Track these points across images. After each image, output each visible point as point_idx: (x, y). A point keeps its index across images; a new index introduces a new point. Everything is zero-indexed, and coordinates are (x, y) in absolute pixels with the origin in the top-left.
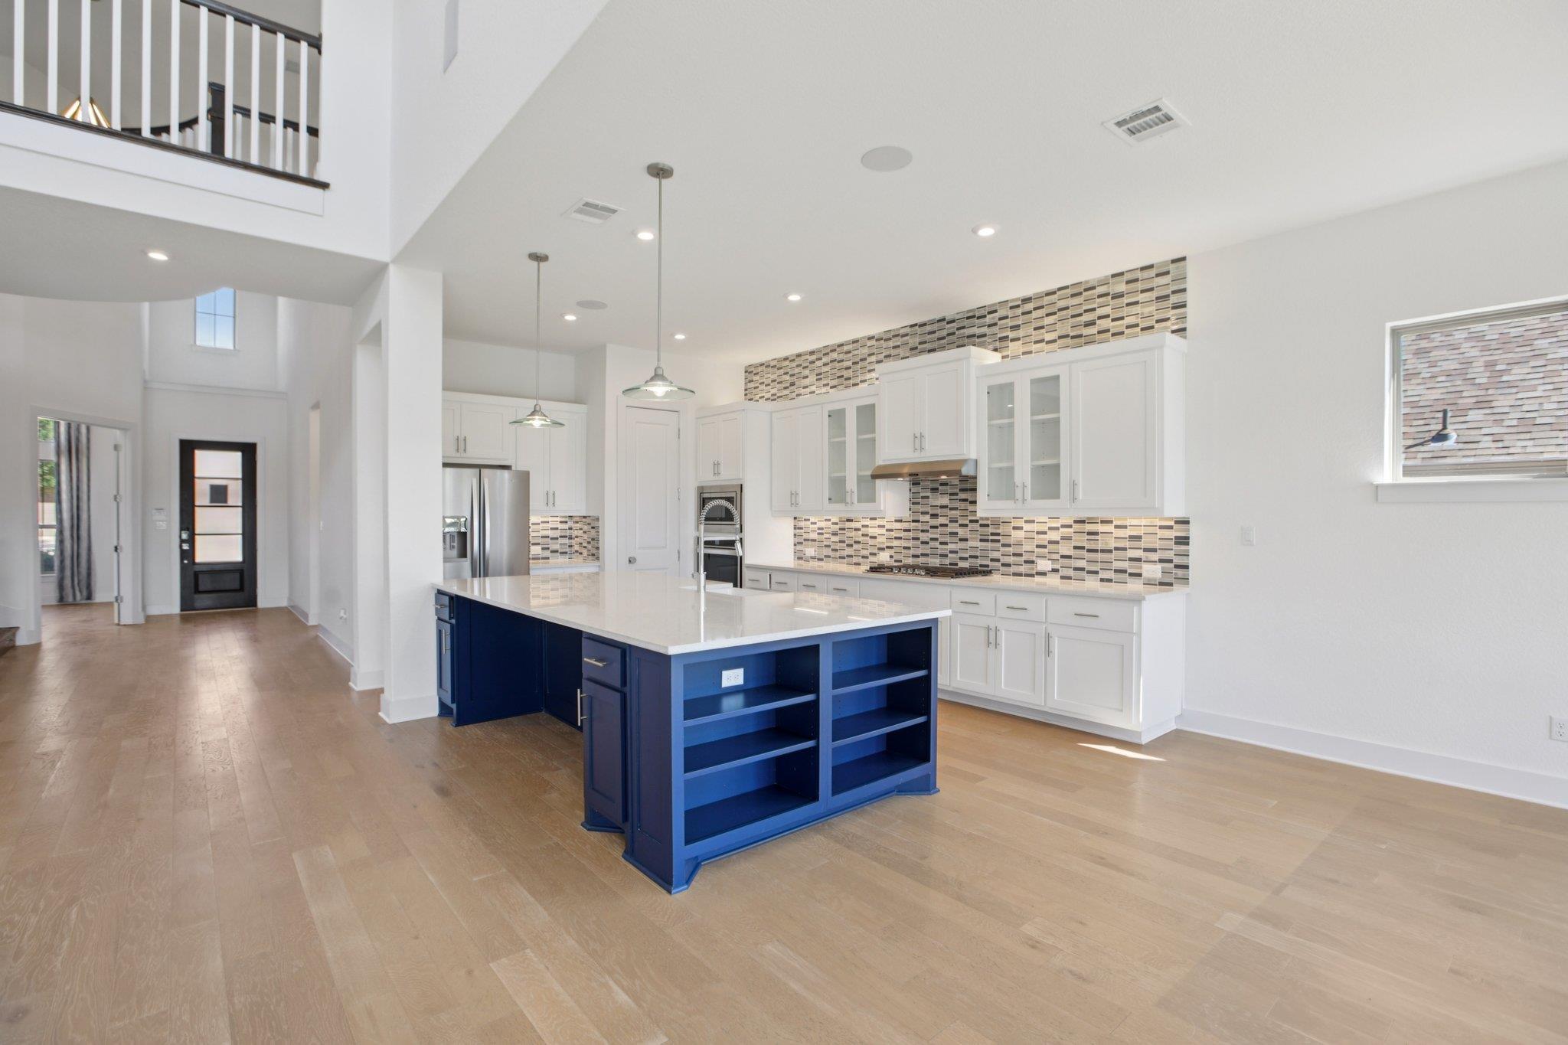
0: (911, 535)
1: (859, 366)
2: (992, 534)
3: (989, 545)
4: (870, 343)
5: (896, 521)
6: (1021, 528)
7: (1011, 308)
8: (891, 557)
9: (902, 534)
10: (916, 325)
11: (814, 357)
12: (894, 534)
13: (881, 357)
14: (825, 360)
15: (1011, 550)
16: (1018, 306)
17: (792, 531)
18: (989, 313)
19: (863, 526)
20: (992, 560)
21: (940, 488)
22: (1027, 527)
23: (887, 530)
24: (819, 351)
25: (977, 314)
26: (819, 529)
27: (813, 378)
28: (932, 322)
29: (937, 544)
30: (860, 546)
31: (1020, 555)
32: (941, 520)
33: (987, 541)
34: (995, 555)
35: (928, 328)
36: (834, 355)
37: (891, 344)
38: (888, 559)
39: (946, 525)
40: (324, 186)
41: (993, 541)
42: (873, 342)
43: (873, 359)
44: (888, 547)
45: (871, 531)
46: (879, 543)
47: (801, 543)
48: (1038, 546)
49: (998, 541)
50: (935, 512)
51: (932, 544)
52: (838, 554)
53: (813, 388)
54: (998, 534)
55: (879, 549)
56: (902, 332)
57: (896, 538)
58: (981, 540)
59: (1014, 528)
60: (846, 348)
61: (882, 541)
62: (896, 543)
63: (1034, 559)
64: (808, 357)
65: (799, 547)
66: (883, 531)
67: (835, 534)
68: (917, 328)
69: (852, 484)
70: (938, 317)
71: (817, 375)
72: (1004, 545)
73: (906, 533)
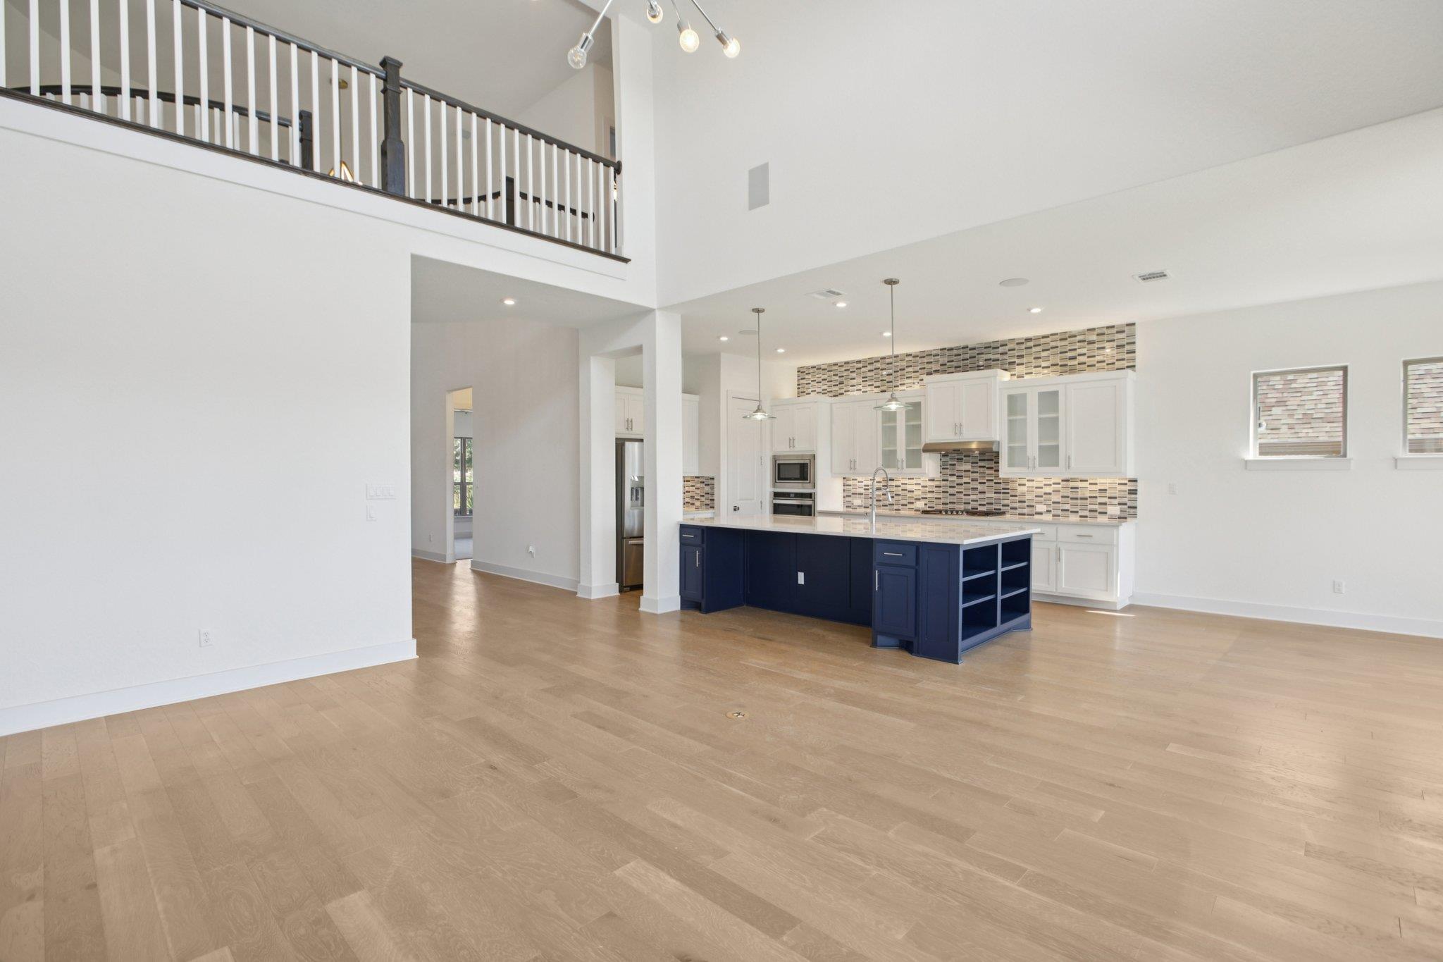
0: (941, 489)
1: (899, 374)
2: (1003, 489)
3: (1001, 496)
4: (907, 359)
5: (929, 480)
6: (1024, 485)
7: (1018, 344)
8: (926, 504)
9: (934, 489)
10: (945, 349)
11: (860, 365)
12: (928, 489)
13: (917, 368)
14: (870, 367)
15: (1017, 499)
16: (1022, 343)
17: (842, 488)
18: (1002, 346)
19: (902, 484)
20: (1003, 505)
21: (964, 458)
22: (1029, 484)
23: (922, 487)
24: (865, 361)
25: (993, 345)
26: (865, 486)
27: (859, 380)
28: (957, 348)
29: (962, 496)
30: (900, 498)
31: (1024, 502)
32: (965, 480)
33: (1000, 493)
34: (1006, 502)
35: (955, 352)
36: (878, 365)
37: (925, 360)
38: (924, 506)
39: (969, 483)
40: (626, 260)
41: (1003, 493)
42: (911, 358)
43: (911, 369)
44: (922, 498)
45: (909, 487)
46: (916, 495)
47: (849, 496)
48: (1036, 496)
49: (1008, 493)
50: (960, 474)
51: (958, 495)
53: (860, 387)
54: (1008, 489)
55: (916, 499)
56: (934, 353)
57: (929, 492)
58: (995, 493)
59: (1019, 485)
60: (887, 361)
61: (918, 494)
62: (929, 495)
63: (1034, 504)
64: (855, 364)
65: (847, 499)
66: (919, 487)
67: (878, 489)
68: (946, 351)
69: (901, 454)
70: (962, 344)
71: (863, 378)
72: (1012, 496)
73: (937, 489)
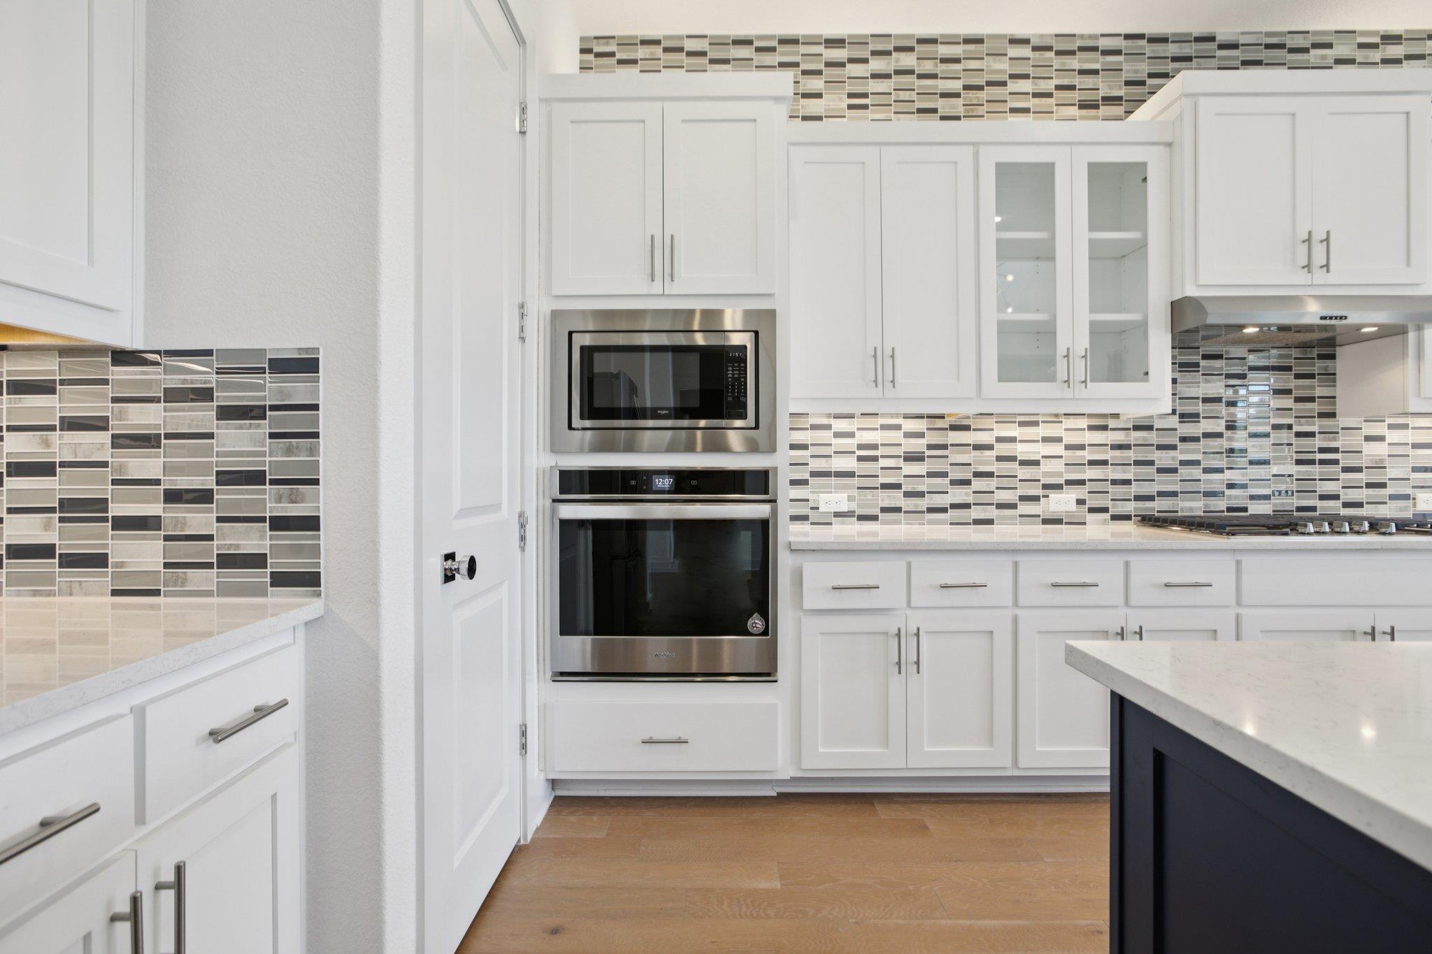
0: (1131, 455)
1: (984, 95)
2: (1322, 450)
3: (1316, 470)
4: (1015, 51)
6: (1381, 439)
7: (1361, 46)
8: (1080, 502)
9: (1109, 455)
10: (1141, 36)
12: (1087, 455)
13: (1048, 86)
14: (877, 65)
15: (1362, 477)
16: (1374, 46)
18: (1316, 46)
19: (999, 440)
20: (1322, 497)
21: (1203, 363)
22: (1393, 436)
23: (1068, 447)
24: (860, 42)
25: (1291, 42)
26: (860, 447)
27: (836, 101)
28: (1181, 39)
29: (1196, 472)
30: (991, 484)
31: (1383, 485)
32: (1205, 426)
33: (1312, 462)
34: (1330, 487)
35: (1172, 49)
36: (908, 60)
37: (1075, 63)
38: (1073, 507)
39: (1220, 435)
41: (1322, 462)
42: (1025, 51)
43: (1025, 86)
44: (1069, 482)
45: (1022, 451)
46: (1046, 474)
47: (804, 482)
48: (1415, 470)
49: (1336, 462)
50: (1189, 409)
51: (1185, 472)
52: (923, 503)
54: (1336, 450)
55: (1045, 487)
56: (1104, 43)
57: (1092, 463)
58: (1299, 462)
59: (1368, 439)
60: (944, 50)
61: (1053, 470)
63: (1409, 491)
64: (819, 49)
66: (1058, 449)
67: (911, 458)
68: (1143, 42)
70: (1197, 30)
71: (851, 96)
72: (1346, 470)
73: (1118, 453)
